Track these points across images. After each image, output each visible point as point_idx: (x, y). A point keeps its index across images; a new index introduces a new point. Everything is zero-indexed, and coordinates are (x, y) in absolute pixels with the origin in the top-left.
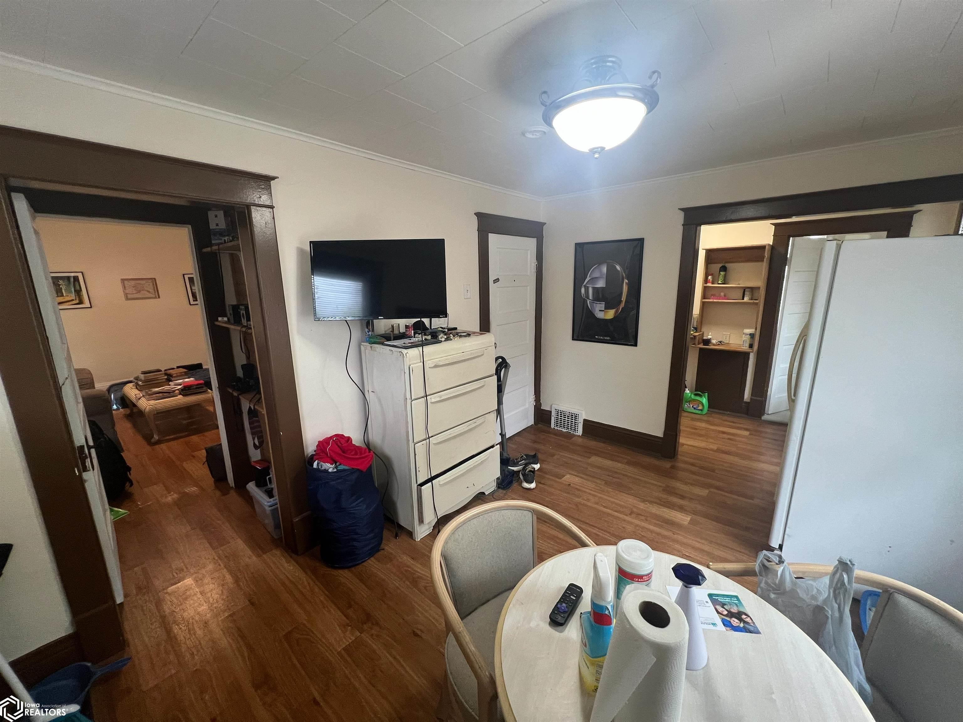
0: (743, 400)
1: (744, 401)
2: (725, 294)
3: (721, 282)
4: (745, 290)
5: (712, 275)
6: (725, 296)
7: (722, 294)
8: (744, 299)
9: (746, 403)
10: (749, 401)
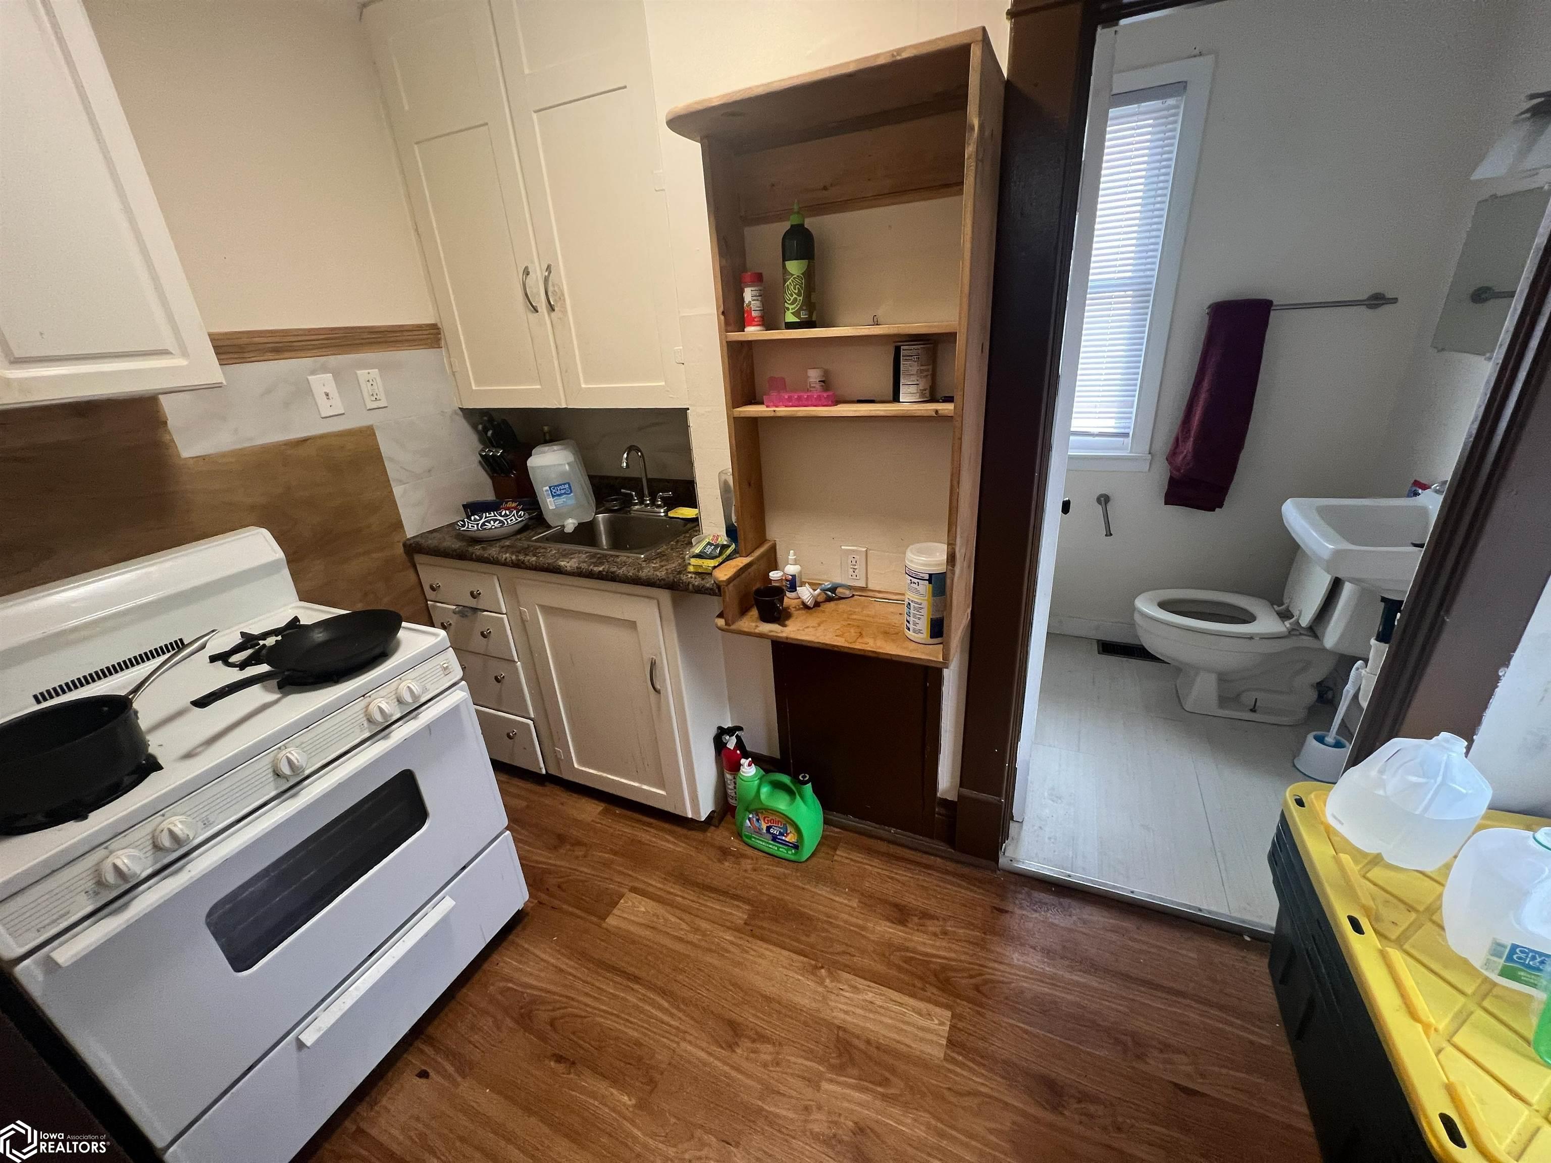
0: (936, 794)
1: (938, 795)
2: (826, 373)
3: (796, 314)
4: (897, 350)
5: (758, 279)
6: (826, 383)
7: (814, 376)
8: (896, 399)
9: (945, 803)
10: (952, 797)
